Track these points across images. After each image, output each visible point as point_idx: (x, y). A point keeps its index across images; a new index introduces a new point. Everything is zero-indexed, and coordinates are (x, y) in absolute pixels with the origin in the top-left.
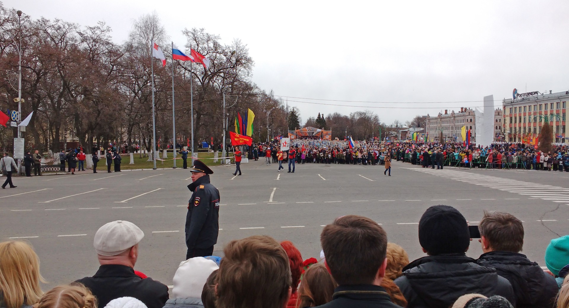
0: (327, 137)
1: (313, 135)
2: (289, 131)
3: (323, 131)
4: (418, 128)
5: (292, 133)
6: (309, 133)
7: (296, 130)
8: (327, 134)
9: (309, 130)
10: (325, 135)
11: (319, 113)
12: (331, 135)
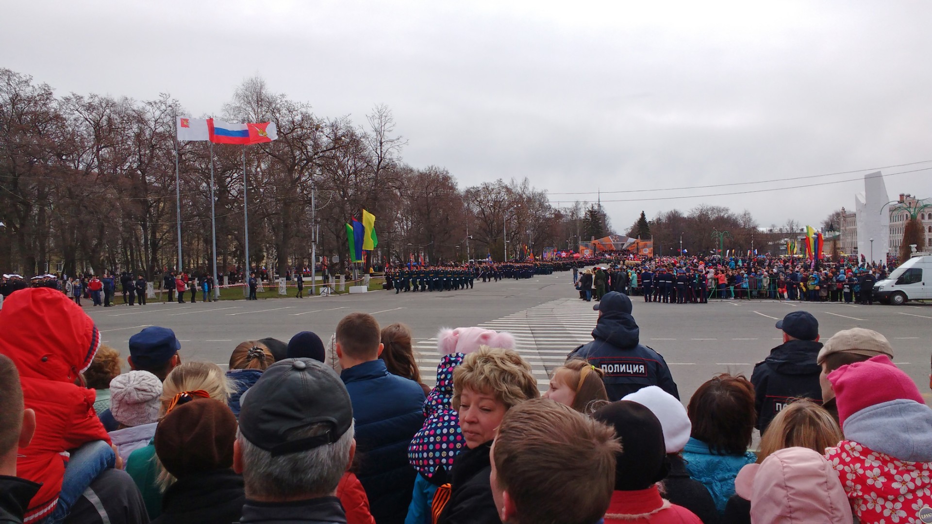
0: (646, 251)
1: (623, 248)
2: (580, 242)
3: (639, 240)
4: (830, 232)
5: (587, 246)
6: (616, 245)
7: (593, 241)
8: (645, 246)
9: (614, 241)
10: (643, 248)
11: (643, 212)
12: (652, 248)
